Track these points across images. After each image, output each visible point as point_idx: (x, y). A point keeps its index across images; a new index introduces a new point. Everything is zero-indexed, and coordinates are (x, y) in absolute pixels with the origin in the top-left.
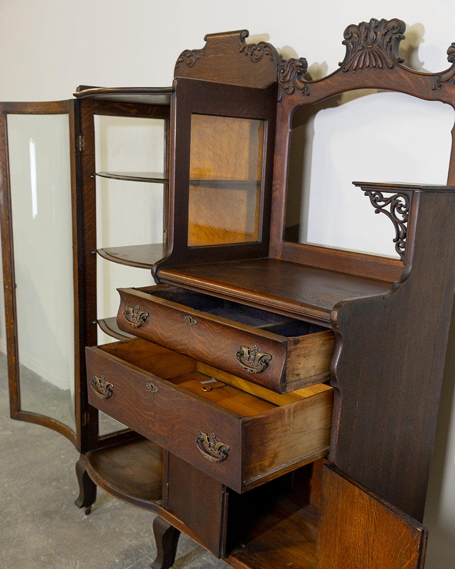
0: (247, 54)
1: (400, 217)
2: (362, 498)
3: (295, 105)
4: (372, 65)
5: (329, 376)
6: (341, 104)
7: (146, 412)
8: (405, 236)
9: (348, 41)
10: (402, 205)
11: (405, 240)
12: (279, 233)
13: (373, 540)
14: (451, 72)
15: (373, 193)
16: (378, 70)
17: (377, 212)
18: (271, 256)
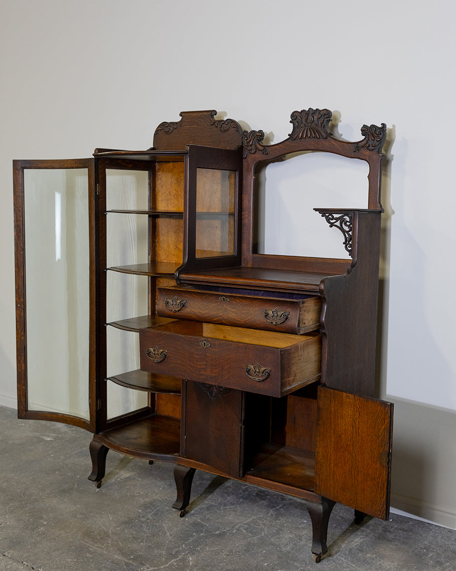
0: (217, 127)
1: (347, 229)
2: (348, 398)
3: (257, 160)
4: (312, 136)
5: (319, 325)
6: (286, 160)
7: (198, 363)
8: (351, 239)
9: (294, 121)
10: (347, 222)
11: (351, 243)
12: (249, 248)
13: (359, 422)
14: (365, 141)
15: (327, 215)
16: (316, 139)
17: (331, 226)
18: (243, 265)
